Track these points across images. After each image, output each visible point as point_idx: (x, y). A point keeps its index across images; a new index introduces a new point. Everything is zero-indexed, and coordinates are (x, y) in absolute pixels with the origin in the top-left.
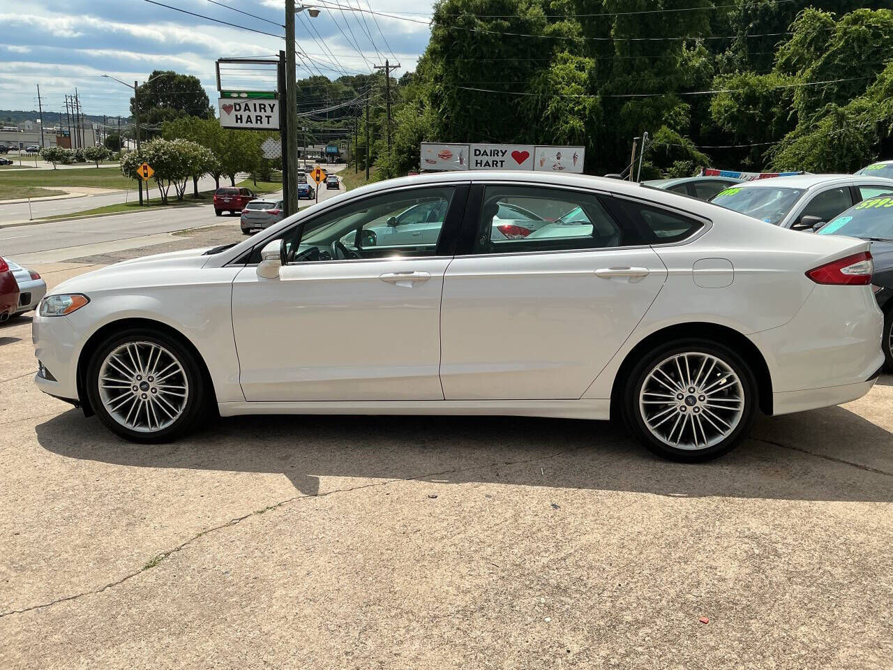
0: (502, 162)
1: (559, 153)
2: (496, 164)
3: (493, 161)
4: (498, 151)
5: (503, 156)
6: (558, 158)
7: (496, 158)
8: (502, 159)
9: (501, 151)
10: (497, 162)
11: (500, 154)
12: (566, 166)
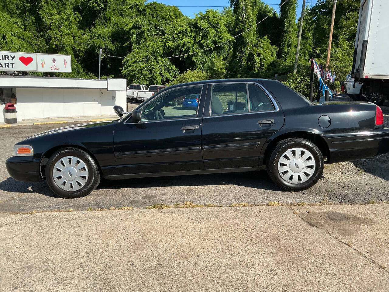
0: (12, 64)
1: (54, 59)
2: (8, 66)
3: (5, 64)
4: (8, 57)
5: (12, 60)
6: (54, 62)
7: (7, 61)
8: (12, 62)
9: (11, 56)
10: (8, 64)
11: (10, 58)
12: (59, 68)
